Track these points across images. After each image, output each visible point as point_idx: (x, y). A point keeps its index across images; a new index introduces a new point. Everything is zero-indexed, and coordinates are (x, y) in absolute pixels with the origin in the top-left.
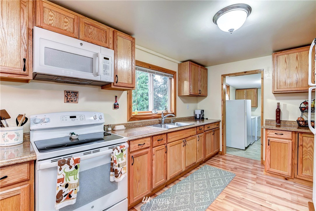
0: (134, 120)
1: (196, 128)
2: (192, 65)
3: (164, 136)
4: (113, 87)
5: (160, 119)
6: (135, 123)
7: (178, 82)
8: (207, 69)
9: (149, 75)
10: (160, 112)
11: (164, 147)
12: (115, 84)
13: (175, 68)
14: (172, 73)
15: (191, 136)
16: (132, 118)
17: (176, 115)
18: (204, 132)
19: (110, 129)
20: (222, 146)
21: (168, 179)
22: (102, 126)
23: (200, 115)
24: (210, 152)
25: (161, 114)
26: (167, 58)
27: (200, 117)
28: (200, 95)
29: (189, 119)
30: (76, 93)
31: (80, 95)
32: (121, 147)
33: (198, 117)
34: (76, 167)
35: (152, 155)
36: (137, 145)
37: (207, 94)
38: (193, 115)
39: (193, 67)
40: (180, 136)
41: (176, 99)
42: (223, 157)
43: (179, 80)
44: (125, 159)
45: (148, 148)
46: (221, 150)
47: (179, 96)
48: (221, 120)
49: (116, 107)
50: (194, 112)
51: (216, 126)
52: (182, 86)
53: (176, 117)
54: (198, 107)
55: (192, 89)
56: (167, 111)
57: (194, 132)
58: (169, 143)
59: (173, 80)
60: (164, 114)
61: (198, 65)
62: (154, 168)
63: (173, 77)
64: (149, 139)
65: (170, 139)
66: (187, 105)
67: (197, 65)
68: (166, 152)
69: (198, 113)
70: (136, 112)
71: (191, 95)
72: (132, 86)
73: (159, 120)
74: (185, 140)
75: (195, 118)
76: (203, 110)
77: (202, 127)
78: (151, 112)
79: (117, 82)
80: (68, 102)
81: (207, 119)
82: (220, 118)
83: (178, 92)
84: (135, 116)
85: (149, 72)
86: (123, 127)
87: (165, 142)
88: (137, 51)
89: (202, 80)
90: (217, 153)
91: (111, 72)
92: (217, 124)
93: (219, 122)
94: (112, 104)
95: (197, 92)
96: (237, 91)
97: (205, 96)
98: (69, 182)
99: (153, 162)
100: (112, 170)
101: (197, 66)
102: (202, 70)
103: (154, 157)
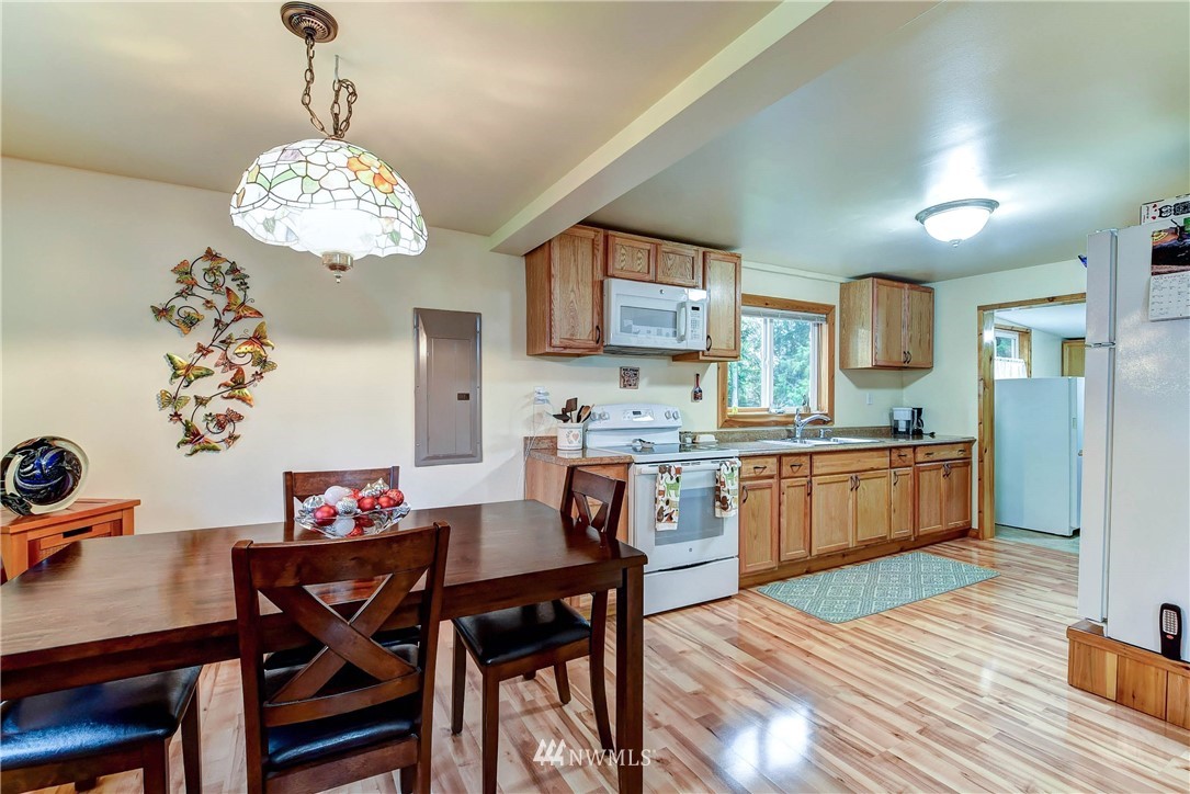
0: (732, 426)
1: (888, 453)
2: (881, 287)
3: (805, 459)
4: (701, 357)
5: (791, 428)
6: (733, 433)
7: (841, 332)
8: (930, 291)
9: (762, 323)
10: (790, 410)
11: (805, 483)
12: (707, 353)
13: (831, 297)
14: (821, 310)
15: (872, 469)
16: (729, 422)
17: (832, 421)
18: (913, 463)
19: (689, 440)
20: (980, 512)
21: (814, 553)
22: (677, 432)
23: (908, 422)
24: (932, 522)
25: (793, 416)
26: (809, 275)
27: (908, 430)
28: (906, 365)
29: (875, 432)
30: (636, 371)
31: (641, 372)
32: (731, 463)
33: (902, 427)
34: (677, 479)
35: (780, 493)
36: (752, 467)
37: (932, 363)
38: (885, 422)
39: (884, 290)
40: (843, 465)
41: (833, 376)
42: (981, 543)
43: (842, 326)
44: (736, 486)
45: (771, 477)
46: (975, 525)
47: (842, 368)
48: (977, 437)
49: (697, 396)
50: (891, 415)
51: (955, 454)
52: (851, 345)
53: (834, 426)
54: (906, 401)
55: (879, 352)
56: (808, 409)
57: (882, 461)
58: (815, 476)
59: (825, 327)
60: (803, 416)
61: (900, 284)
62: (784, 521)
63: (826, 320)
64: (775, 460)
65: (818, 468)
66: (867, 393)
67: (896, 284)
68: (810, 494)
69: (903, 416)
70: (734, 409)
71: (877, 367)
72: (734, 354)
73: (789, 431)
74: (856, 478)
75: (894, 431)
76: (920, 411)
77: (909, 453)
78: (768, 410)
79: (708, 350)
80: (625, 386)
81: (932, 435)
82: (972, 432)
83: (841, 358)
84: (735, 416)
85: (765, 315)
86: (712, 438)
87: (807, 472)
88: (744, 273)
89: (915, 322)
90: (963, 533)
91: (702, 331)
92: (961, 447)
93: (970, 442)
94: (689, 390)
95: (898, 359)
96: (1066, 346)
97: (927, 368)
98: (671, 499)
99: (782, 507)
100: (718, 498)
101: (897, 287)
102: (916, 293)
103: (784, 498)
